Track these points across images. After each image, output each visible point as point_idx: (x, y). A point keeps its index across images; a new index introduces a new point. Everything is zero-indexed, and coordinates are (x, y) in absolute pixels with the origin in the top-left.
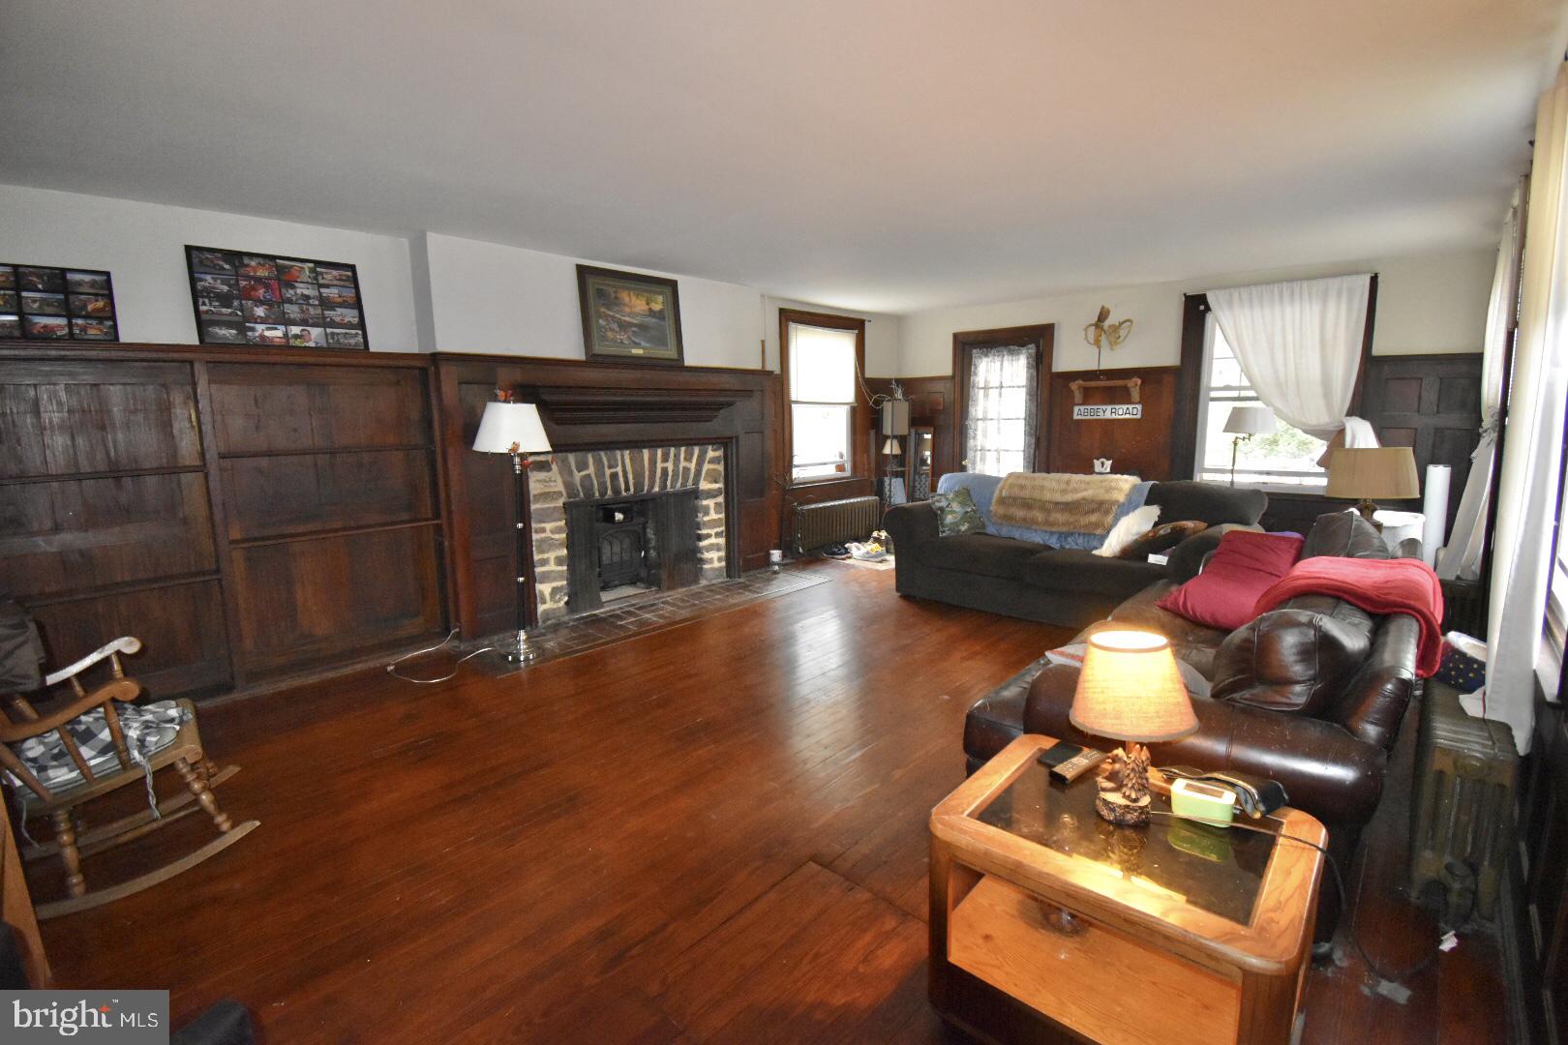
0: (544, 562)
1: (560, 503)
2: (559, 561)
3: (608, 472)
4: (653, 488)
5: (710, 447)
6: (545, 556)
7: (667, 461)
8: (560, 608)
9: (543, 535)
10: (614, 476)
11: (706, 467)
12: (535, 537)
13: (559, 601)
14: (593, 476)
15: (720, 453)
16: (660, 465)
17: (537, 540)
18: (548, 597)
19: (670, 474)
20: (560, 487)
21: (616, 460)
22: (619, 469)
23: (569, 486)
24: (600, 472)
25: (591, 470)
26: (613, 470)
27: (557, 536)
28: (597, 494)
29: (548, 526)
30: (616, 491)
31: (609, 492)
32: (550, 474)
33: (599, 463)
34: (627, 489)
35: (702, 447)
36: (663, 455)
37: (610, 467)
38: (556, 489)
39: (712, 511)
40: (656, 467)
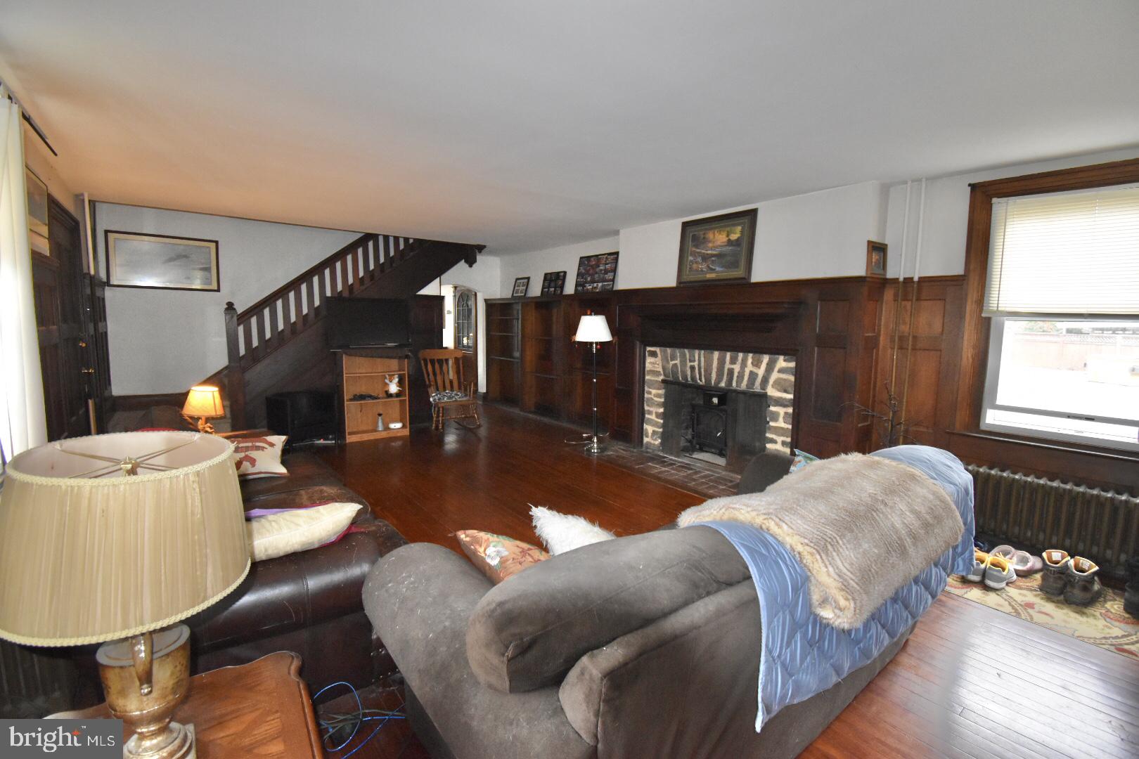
0: (650, 413)
1: (662, 377)
2: (658, 415)
3: (689, 364)
4: (719, 383)
5: (782, 358)
6: (651, 409)
7: (735, 363)
8: (654, 444)
9: (650, 396)
10: (692, 368)
11: (775, 376)
12: (646, 395)
13: (656, 440)
14: (679, 365)
15: (792, 365)
16: (728, 366)
17: (647, 399)
18: (650, 435)
19: (736, 374)
20: (660, 369)
21: (694, 357)
22: (696, 364)
23: (664, 368)
24: (683, 362)
25: (677, 362)
26: (692, 364)
27: (656, 399)
28: (681, 379)
29: (654, 391)
30: (693, 378)
31: (689, 379)
32: (657, 359)
33: (683, 356)
34: (700, 379)
35: (772, 356)
36: (731, 358)
37: (690, 361)
38: (658, 370)
39: (781, 419)
40: (724, 367)
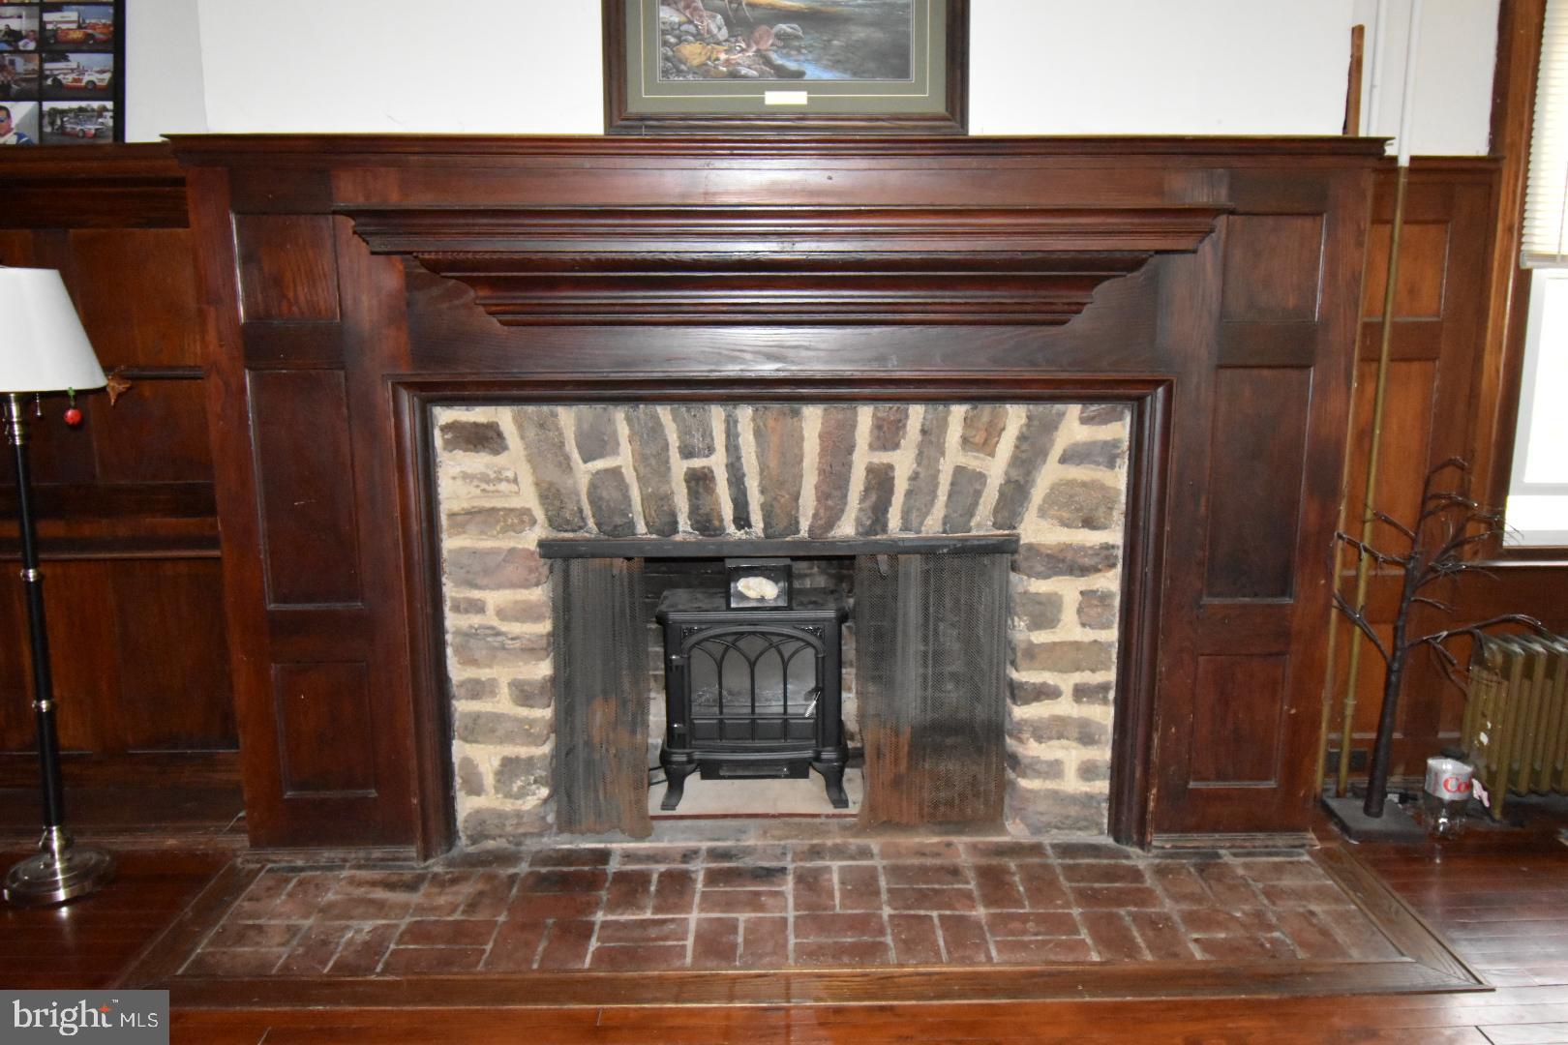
0: (478, 689)
1: (530, 539)
2: (524, 694)
3: (679, 467)
4: (830, 524)
5: (1074, 410)
6: (484, 674)
7: (896, 446)
8: (519, 814)
9: (476, 620)
10: (699, 482)
11: (1050, 474)
12: (452, 621)
13: (522, 794)
14: (630, 475)
15: (1119, 430)
16: (862, 459)
17: (458, 632)
18: (489, 780)
19: (901, 486)
20: (528, 498)
21: (707, 434)
22: (718, 462)
23: (551, 496)
24: (653, 461)
25: (624, 459)
26: (697, 463)
27: (515, 628)
28: (641, 528)
29: (493, 598)
30: (705, 523)
31: (684, 524)
32: (501, 460)
33: (650, 438)
34: (742, 520)
35: (1039, 409)
36: (878, 426)
37: (687, 453)
38: (515, 503)
39: (1069, 615)
40: (848, 466)
